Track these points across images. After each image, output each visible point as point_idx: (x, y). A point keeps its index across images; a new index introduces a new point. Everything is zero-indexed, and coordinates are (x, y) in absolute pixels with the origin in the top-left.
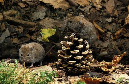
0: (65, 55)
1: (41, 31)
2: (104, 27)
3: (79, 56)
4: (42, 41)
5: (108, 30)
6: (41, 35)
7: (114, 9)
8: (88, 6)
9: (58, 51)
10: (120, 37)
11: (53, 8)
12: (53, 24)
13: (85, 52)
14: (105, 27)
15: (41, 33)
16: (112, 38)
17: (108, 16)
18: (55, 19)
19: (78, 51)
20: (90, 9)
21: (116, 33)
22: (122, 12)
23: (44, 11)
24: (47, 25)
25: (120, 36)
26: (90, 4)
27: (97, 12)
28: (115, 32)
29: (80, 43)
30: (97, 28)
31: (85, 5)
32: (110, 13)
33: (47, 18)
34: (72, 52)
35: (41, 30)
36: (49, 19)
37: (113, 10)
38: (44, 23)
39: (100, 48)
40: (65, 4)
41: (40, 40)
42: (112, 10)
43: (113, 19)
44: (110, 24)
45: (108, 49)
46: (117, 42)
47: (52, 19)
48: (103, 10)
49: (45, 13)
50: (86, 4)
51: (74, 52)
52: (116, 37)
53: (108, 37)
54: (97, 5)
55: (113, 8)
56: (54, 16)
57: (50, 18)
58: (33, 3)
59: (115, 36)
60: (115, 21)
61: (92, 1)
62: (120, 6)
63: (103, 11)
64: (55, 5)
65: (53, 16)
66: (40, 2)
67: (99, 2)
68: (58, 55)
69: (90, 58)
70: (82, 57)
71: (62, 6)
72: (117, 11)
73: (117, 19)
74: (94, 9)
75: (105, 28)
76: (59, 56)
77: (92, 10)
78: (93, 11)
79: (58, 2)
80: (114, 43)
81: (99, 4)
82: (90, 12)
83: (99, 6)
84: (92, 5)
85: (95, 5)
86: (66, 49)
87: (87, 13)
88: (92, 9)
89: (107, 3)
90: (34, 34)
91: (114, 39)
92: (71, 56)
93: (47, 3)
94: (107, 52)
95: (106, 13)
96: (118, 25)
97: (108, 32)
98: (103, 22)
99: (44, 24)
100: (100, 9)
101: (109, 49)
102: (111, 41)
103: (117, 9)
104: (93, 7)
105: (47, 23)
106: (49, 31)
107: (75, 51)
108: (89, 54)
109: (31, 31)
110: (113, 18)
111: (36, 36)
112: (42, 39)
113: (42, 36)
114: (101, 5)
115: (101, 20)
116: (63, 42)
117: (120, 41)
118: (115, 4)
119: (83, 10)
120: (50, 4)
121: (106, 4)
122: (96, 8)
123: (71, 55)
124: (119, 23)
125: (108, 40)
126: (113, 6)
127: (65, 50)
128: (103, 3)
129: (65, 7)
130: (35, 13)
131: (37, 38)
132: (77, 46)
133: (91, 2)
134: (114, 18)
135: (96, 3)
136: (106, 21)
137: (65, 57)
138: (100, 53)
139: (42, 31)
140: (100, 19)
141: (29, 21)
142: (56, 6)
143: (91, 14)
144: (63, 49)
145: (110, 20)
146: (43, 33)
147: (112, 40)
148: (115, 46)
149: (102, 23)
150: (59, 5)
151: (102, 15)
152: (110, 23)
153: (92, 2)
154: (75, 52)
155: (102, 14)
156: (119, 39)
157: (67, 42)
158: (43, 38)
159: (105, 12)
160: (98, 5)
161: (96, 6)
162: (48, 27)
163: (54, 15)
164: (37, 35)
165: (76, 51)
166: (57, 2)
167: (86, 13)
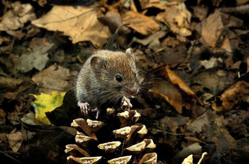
0: (85, 157)
1: (34, 99)
2: (195, 82)
3: (120, 158)
4: (34, 124)
5: (207, 90)
6: (32, 110)
7: (220, 36)
8: (158, 33)
9: (67, 147)
10: (236, 106)
11: (71, 41)
12: (67, 80)
13: (138, 146)
14: (199, 82)
15: (34, 105)
16: (214, 108)
17: (206, 55)
18: (73, 68)
19: (118, 143)
20: (161, 40)
21: (223, 96)
22: (242, 43)
23: (45, 49)
24: (51, 84)
25: (237, 102)
26: (160, 29)
27: (179, 45)
28: (222, 92)
29: (122, 121)
30: (175, 83)
31: (150, 30)
32: (210, 47)
33: (52, 68)
34: (101, 146)
35: (35, 96)
36: (57, 69)
37: (219, 39)
38: (44, 78)
39: (184, 136)
40: (100, 31)
41: (29, 122)
42: (216, 38)
43: (218, 62)
44: (210, 74)
45: (203, 137)
46: (226, 117)
47: (65, 69)
48: (195, 41)
49: (47, 54)
50: (152, 27)
51: (107, 148)
52: (224, 104)
53: (204, 106)
54: (179, 28)
55: (219, 33)
56: (72, 63)
57: (59, 67)
58: (24, 34)
59: (221, 102)
60: (224, 64)
61: (165, 20)
62: (236, 28)
63: (195, 43)
64: (76, 34)
65: (70, 61)
66: (38, 31)
67: (184, 22)
68: (68, 158)
69: (150, 162)
70: (128, 160)
71: (93, 37)
72: (230, 40)
73: (228, 59)
74: (172, 39)
75: (197, 84)
76: (70, 159)
77: (167, 42)
78: (170, 45)
79: (83, 28)
80: (219, 121)
81: (184, 27)
82: (161, 46)
83: (185, 32)
84: (166, 31)
85: (174, 29)
86: (86, 138)
87: (155, 49)
88: (167, 39)
89: (203, 22)
90: (18, 108)
91: (219, 109)
92: (99, 158)
93: (55, 30)
94: (201, 144)
95: (202, 47)
96: (231, 76)
97: (206, 94)
98: (193, 71)
99: (44, 82)
100: (188, 37)
101: (206, 138)
102: (211, 117)
103: (229, 37)
104: (170, 34)
105: (51, 80)
106: (55, 98)
107: (109, 145)
108: (146, 150)
109: (9, 99)
110: (220, 59)
111: (19, 113)
112: (35, 119)
113: (36, 111)
114: (189, 29)
115: (188, 65)
116: (77, 122)
117: (237, 115)
118: (224, 24)
119: (144, 42)
120: (62, 32)
121: (201, 26)
122: (176, 37)
123: (99, 156)
124: (235, 71)
125: (205, 114)
126: (219, 28)
127: (84, 142)
128: (194, 24)
129: (100, 39)
130: (23, 56)
131: (21, 116)
132: (114, 131)
133: (163, 24)
134: (222, 58)
135: (176, 23)
136: (200, 67)
137: (83, 160)
138: (182, 149)
139: (37, 100)
140: (186, 63)
141: (5, 74)
142: (77, 37)
143: (163, 51)
144: (77, 140)
145: (210, 64)
146: (38, 105)
147: (214, 112)
148: (221, 127)
149: (190, 73)
150: (87, 34)
151: (191, 54)
152: (212, 71)
153: (166, 23)
154: (110, 147)
155: (193, 50)
156: (232, 111)
157: (89, 121)
158: (36, 117)
159: (200, 45)
160: (182, 29)
161: (177, 32)
162: (55, 87)
163: (74, 59)
164: (22, 111)
165: (113, 142)
166: (80, 28)
167: (152, 51)
